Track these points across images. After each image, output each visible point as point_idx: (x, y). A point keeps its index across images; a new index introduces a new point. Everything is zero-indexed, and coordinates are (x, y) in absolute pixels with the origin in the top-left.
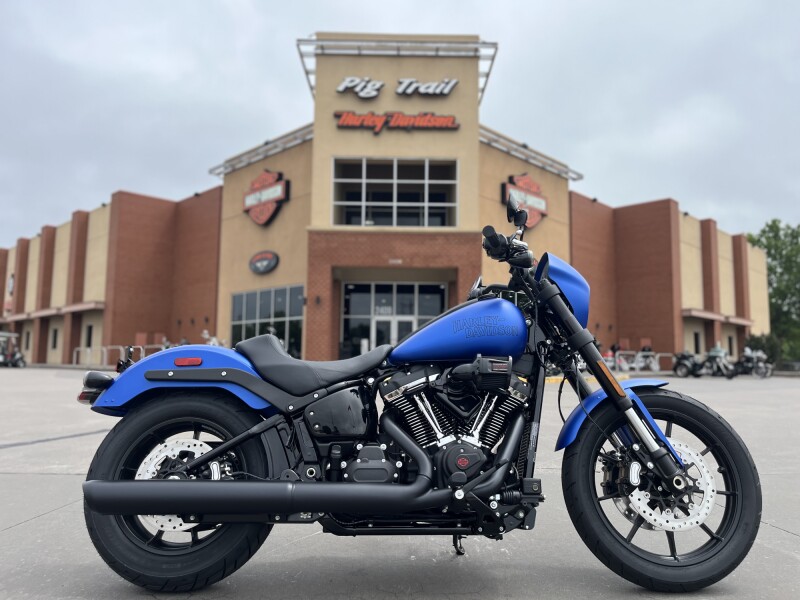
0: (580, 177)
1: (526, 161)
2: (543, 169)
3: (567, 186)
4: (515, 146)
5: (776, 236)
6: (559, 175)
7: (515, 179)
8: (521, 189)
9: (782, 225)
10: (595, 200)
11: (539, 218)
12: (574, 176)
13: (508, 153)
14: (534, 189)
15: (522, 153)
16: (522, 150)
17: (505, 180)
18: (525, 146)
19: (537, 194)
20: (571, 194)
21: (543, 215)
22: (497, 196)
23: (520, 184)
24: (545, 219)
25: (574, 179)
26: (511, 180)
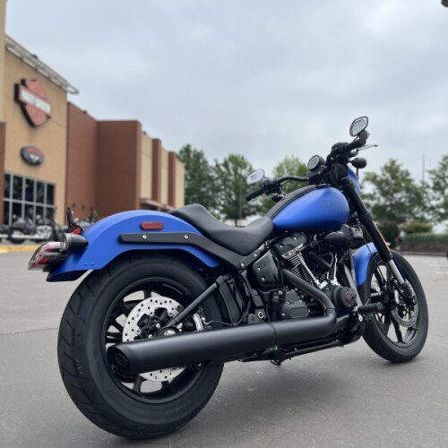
0: (76, 92)
1: (35, 70)
2: (48, 79)
3: (66, 96)
4: (28, 55)
5: (189, 156)
6: (60, 87)
7: (27, 83)
8: (31, 91)
9: (192, 149)
10: (85, 112)
11: (44, 119)
12: (72, 90)
13: (21, 59)
14: (42, 94)
15: (33, 62)
16: (33, 59)
17: (18, 82)
18: (35, 57)
19: (45, 99)
20: (69, 104)
21: (48, 117)
22: (11, 94)
23: (31, 87)
24: (50, 121)
25: (72, 93)
26: (23, 82)
